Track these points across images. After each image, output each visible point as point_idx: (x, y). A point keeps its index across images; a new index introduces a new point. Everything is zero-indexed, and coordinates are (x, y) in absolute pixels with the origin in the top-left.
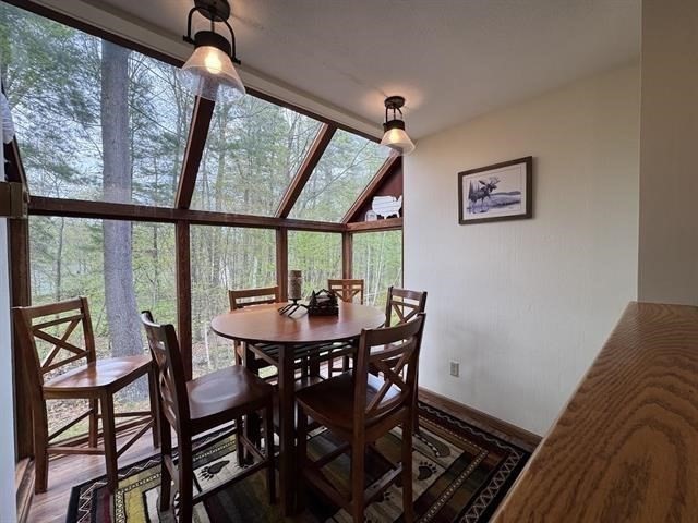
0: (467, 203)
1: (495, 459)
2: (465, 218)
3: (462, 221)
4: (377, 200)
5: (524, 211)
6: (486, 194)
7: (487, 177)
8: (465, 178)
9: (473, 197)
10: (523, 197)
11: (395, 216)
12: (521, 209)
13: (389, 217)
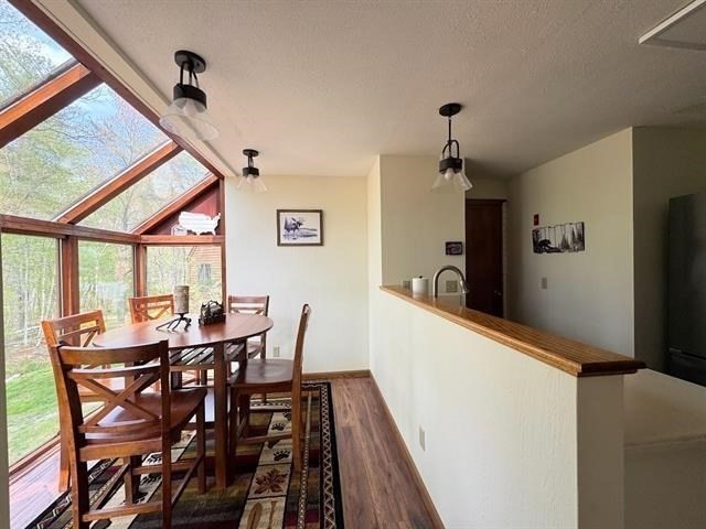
0: (283, 231)
1: (316, 393)
2: (282, 242)
3: (279, 244)
4: (184, 216)
5: (319, 241)
6: (296, 228)
7: (297, 216)
8: (281, 214)
9: (287, 228)
10: (318, 233)
11: (209, 233)
12: (317, 240)
13: (203, 234)
